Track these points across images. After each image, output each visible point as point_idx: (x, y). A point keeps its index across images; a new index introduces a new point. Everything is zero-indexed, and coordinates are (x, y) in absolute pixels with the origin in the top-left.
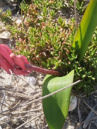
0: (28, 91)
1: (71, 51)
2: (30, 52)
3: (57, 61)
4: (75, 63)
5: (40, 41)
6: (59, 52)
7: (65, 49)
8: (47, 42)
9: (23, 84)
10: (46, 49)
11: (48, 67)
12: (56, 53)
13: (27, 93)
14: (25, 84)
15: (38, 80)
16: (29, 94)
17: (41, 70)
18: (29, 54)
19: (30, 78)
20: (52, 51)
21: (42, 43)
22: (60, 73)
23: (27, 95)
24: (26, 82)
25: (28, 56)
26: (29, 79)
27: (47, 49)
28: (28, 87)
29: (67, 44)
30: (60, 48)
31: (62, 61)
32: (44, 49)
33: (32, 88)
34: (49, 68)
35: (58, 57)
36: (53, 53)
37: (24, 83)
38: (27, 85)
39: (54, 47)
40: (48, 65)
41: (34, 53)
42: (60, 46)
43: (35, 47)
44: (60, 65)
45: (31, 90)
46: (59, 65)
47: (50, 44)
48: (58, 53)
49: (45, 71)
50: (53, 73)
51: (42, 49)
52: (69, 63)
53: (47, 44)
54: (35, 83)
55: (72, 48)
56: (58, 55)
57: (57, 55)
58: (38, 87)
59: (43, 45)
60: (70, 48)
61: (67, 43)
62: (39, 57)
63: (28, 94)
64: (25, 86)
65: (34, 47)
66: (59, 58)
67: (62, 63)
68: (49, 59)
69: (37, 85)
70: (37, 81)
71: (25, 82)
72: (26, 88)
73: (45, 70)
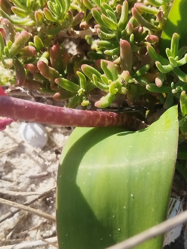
0: (20, 172)
1: (164, 36)
2: (14, 45)
3: (113, 74)
4: (177, 83)
5: (48, 3)
6: (122, 41)
7: (142, 30)
8: (78, 7)
9: (6, 147)
10: (73, 33)
11: (82, 95)
12: (109, 47)
13: (18, 177)
14: (11, 147)
15: (52, 132)
16: (25, 181)
17: (50, 115)
18: (10, 51)
19: (26, 127)
20: (95, 37)
21: (59, 9)
22: (122, 118)
23: (18, 183)
24: (14, 140)
25: (8, 57)
26: (25, 131)
27: (78, 32)
28: (22, 155)
29: (147, 11)
30: (123, 26)
31: (132, 74)
32: (68, 33)
33: (34, 160)
34: (85, 102)
35: (116, 58)
36: (99, 45)
37: (8, 144)
38: (19, 150)
39: (101, 22)
40: (81, 90)
41: (31, 47)
42: (122, 20)
43: (34, 25)
44: (124, 90)
45: (30, 166)
46: (120, 90)
47: (88, 11)
48: (117, 45)
49: (68, 117)
50: (98, 120)
51: (59, 30)
52: (159, 82)
53: (75, 12)
54: (44, 143)
55: (168, 27)
56: (115, 53)
57: (111, 51)
58: (54, 155)
59: (61, 16)
60: (159, 26)
61: (149, 8)
62: (49, 60)
63: (21, 178)
64: (12, 154)
65: (31, 27)
66: (119, 64)
67: (130, 81)
68: (85, 69)
69: (49, 149)
70: (50, 135)
71: (11, 141)
72: (13, 161)
73: (68, 114)
